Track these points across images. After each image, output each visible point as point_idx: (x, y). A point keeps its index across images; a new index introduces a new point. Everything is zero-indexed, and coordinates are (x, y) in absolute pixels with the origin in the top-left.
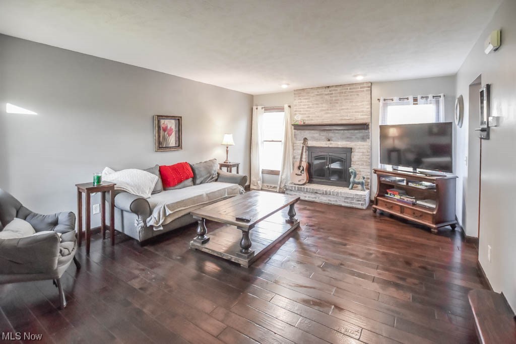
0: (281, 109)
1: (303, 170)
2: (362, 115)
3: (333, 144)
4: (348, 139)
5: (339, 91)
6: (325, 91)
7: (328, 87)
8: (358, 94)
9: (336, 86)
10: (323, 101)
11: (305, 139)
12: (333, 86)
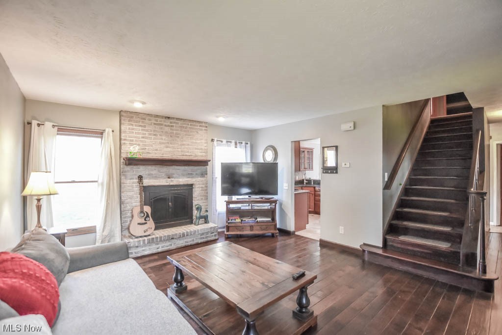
0: (100, 134)
1: (148, 216)
2: (201, 153)
3: (174, 182)
4: (190, 175)
5: (180, 125)
6: (164, 122)
7: (169, 118)
8: (197, 132)
9: (177, 119)
10: (162, 132)
11: (140, 178)
12: (174, 118)
